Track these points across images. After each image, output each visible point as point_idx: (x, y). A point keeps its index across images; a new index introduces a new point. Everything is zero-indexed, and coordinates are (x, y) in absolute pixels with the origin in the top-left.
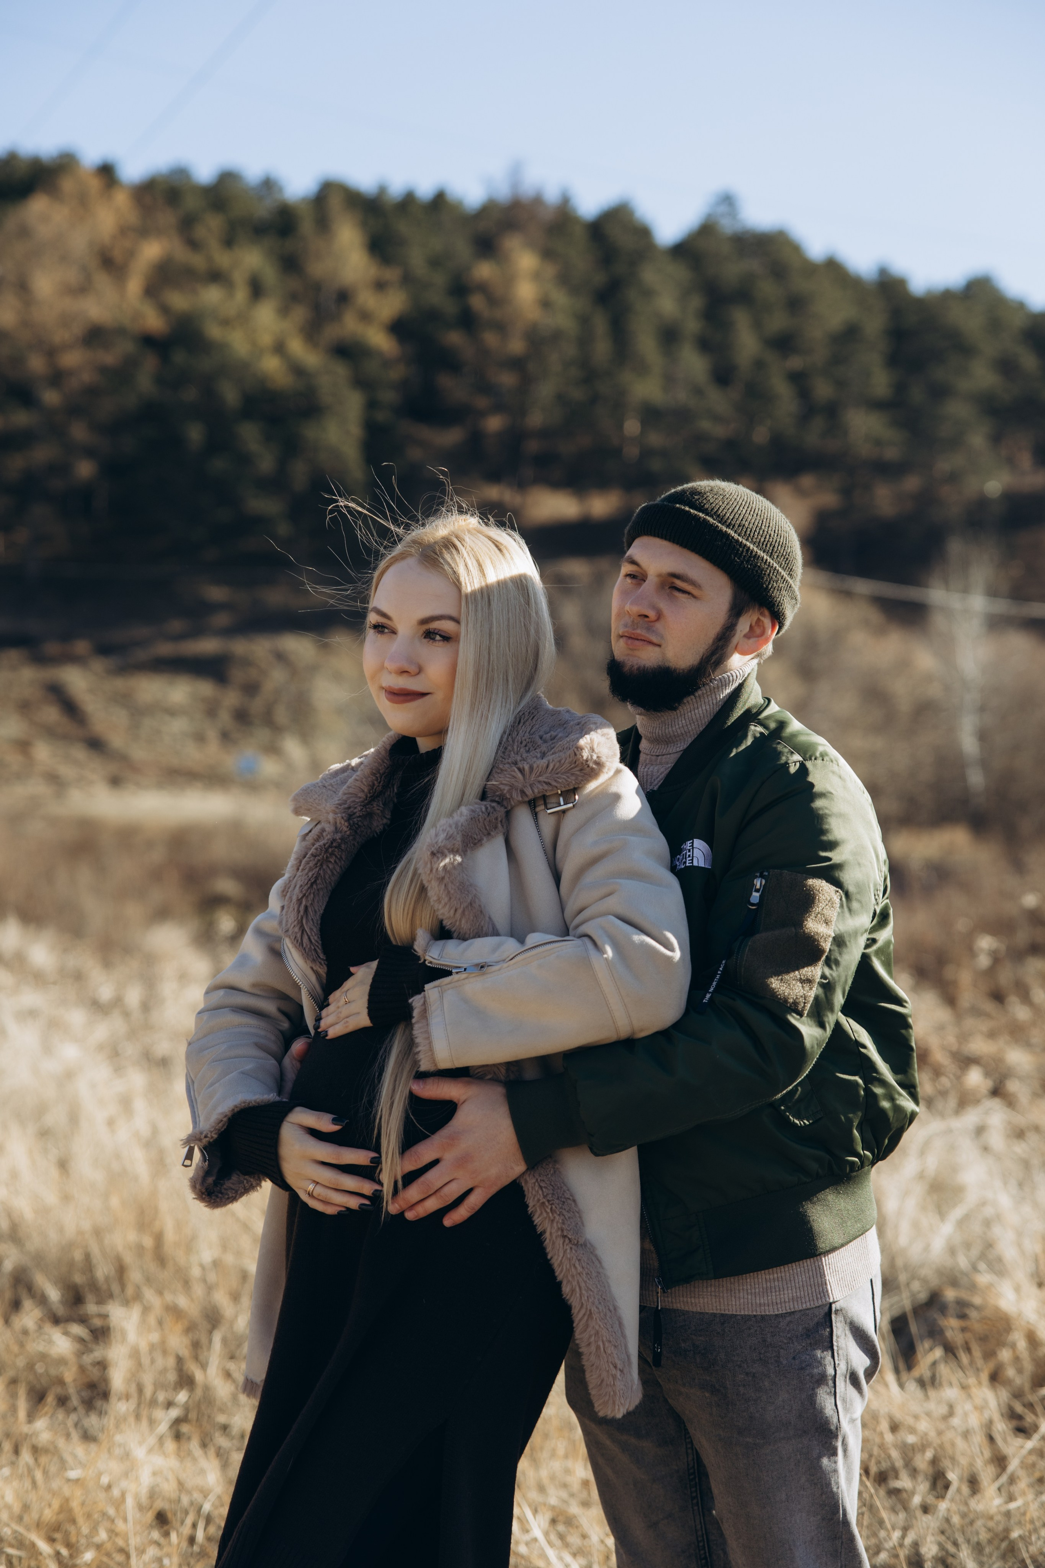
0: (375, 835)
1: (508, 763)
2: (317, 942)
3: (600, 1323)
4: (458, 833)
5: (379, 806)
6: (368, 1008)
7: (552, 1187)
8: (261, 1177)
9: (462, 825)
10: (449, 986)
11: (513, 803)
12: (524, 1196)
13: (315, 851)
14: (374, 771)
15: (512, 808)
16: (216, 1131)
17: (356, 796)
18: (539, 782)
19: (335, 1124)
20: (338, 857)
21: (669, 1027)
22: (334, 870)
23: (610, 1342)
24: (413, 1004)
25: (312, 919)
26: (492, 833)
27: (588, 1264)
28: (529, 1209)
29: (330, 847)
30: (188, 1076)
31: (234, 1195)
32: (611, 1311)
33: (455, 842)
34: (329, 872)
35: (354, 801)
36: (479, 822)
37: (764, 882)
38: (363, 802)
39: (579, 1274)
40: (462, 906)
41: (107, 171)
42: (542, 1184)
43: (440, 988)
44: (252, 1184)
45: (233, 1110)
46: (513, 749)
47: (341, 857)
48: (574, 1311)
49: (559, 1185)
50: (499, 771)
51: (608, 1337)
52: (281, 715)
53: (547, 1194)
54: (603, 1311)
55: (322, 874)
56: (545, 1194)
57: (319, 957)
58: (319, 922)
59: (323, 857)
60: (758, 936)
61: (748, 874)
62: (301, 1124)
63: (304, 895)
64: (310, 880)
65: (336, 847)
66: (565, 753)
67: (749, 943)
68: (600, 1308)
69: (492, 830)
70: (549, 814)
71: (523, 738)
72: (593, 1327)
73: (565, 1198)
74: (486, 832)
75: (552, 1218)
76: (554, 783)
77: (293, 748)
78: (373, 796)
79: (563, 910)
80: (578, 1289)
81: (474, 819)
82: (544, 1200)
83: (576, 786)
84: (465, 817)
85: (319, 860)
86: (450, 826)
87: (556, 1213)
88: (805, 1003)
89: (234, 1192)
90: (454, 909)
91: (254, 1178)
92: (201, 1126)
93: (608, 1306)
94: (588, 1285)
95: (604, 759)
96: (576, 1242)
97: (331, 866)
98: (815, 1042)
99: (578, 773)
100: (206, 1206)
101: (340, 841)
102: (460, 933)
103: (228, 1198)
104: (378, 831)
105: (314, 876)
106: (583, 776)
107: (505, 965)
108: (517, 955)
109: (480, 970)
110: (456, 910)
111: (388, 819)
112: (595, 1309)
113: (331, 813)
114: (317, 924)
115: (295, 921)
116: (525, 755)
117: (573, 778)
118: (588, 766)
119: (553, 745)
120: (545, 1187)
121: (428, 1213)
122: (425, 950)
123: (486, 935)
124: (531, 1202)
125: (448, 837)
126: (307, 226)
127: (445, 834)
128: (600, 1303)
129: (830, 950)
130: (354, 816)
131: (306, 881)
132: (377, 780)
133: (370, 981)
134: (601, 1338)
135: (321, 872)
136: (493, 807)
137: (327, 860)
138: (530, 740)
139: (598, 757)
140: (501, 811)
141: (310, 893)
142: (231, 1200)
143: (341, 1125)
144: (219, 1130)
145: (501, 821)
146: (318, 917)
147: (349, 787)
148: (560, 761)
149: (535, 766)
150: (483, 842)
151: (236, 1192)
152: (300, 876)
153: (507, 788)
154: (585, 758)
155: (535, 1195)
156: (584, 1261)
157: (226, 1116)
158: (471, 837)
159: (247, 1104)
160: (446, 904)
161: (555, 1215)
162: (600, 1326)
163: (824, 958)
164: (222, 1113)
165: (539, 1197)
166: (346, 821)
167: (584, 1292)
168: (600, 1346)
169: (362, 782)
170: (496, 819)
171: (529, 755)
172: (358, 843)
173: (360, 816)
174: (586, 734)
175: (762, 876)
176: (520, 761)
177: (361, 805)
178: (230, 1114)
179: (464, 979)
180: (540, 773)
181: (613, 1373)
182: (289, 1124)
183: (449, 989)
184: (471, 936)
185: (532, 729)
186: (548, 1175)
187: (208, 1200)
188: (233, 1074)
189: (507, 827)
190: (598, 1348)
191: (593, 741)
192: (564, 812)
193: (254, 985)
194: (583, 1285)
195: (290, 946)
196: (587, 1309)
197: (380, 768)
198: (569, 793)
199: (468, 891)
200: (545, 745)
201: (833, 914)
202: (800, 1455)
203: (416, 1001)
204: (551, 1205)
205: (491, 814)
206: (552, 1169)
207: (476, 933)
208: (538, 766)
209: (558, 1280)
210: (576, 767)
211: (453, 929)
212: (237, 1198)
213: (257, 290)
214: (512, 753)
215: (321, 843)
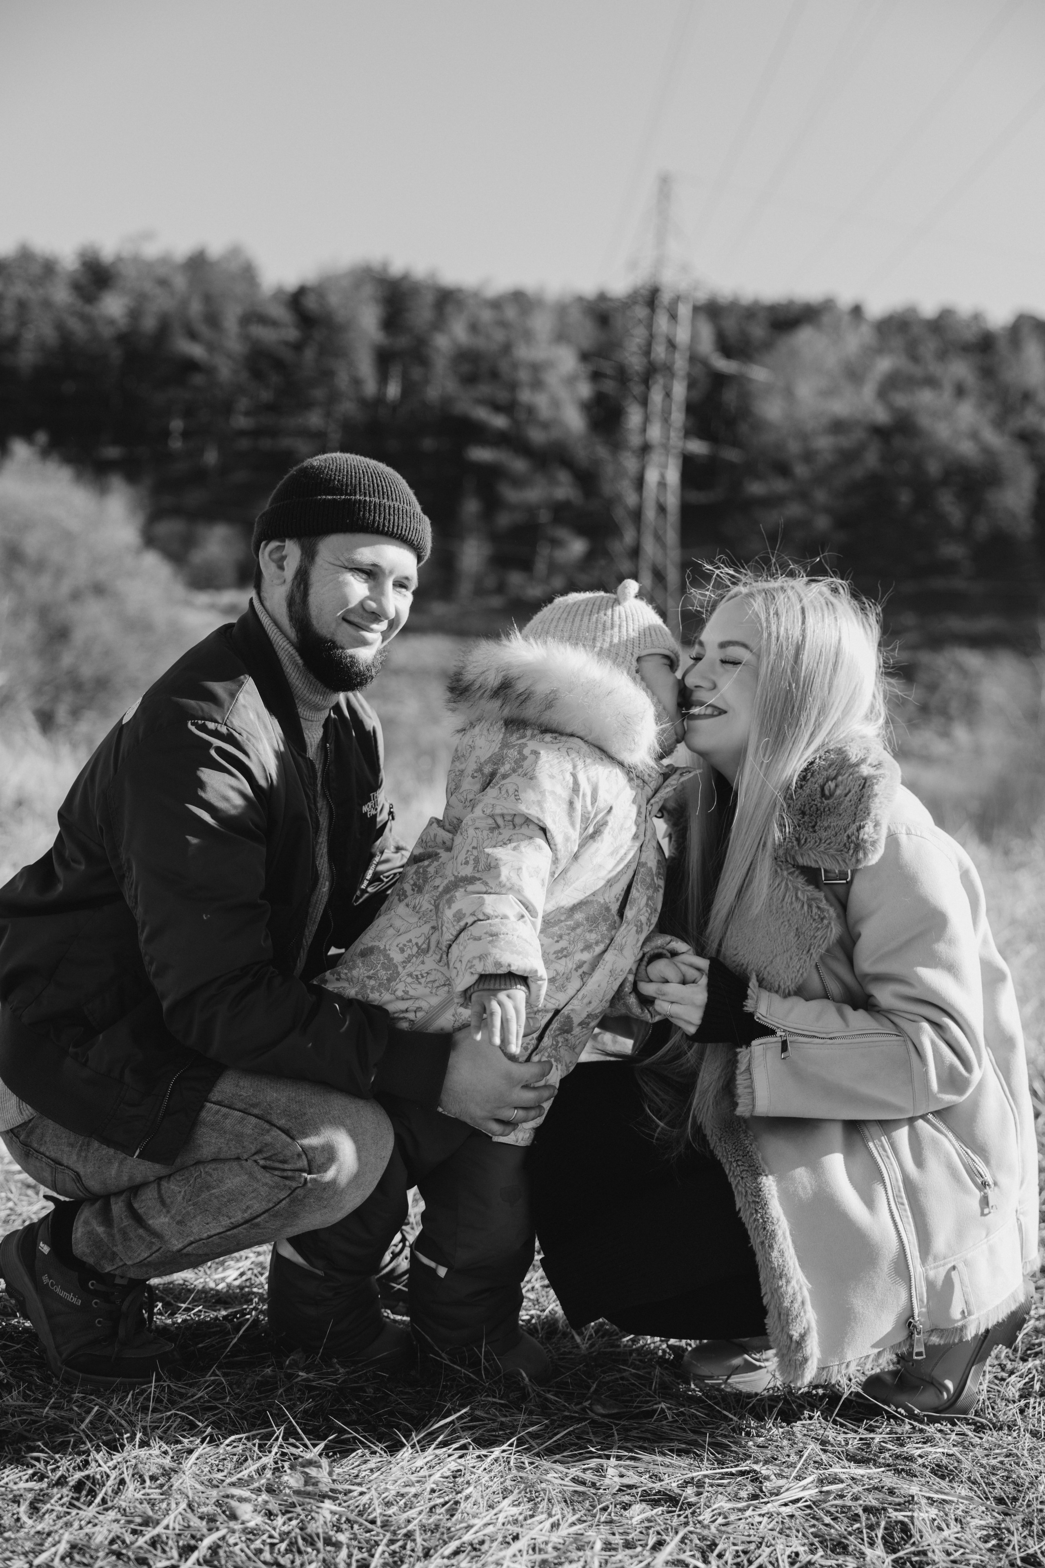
41: (857, 311)
52: (954, 706)
77: (961, 733)
126: (1002, 346)
213: (960, 391)
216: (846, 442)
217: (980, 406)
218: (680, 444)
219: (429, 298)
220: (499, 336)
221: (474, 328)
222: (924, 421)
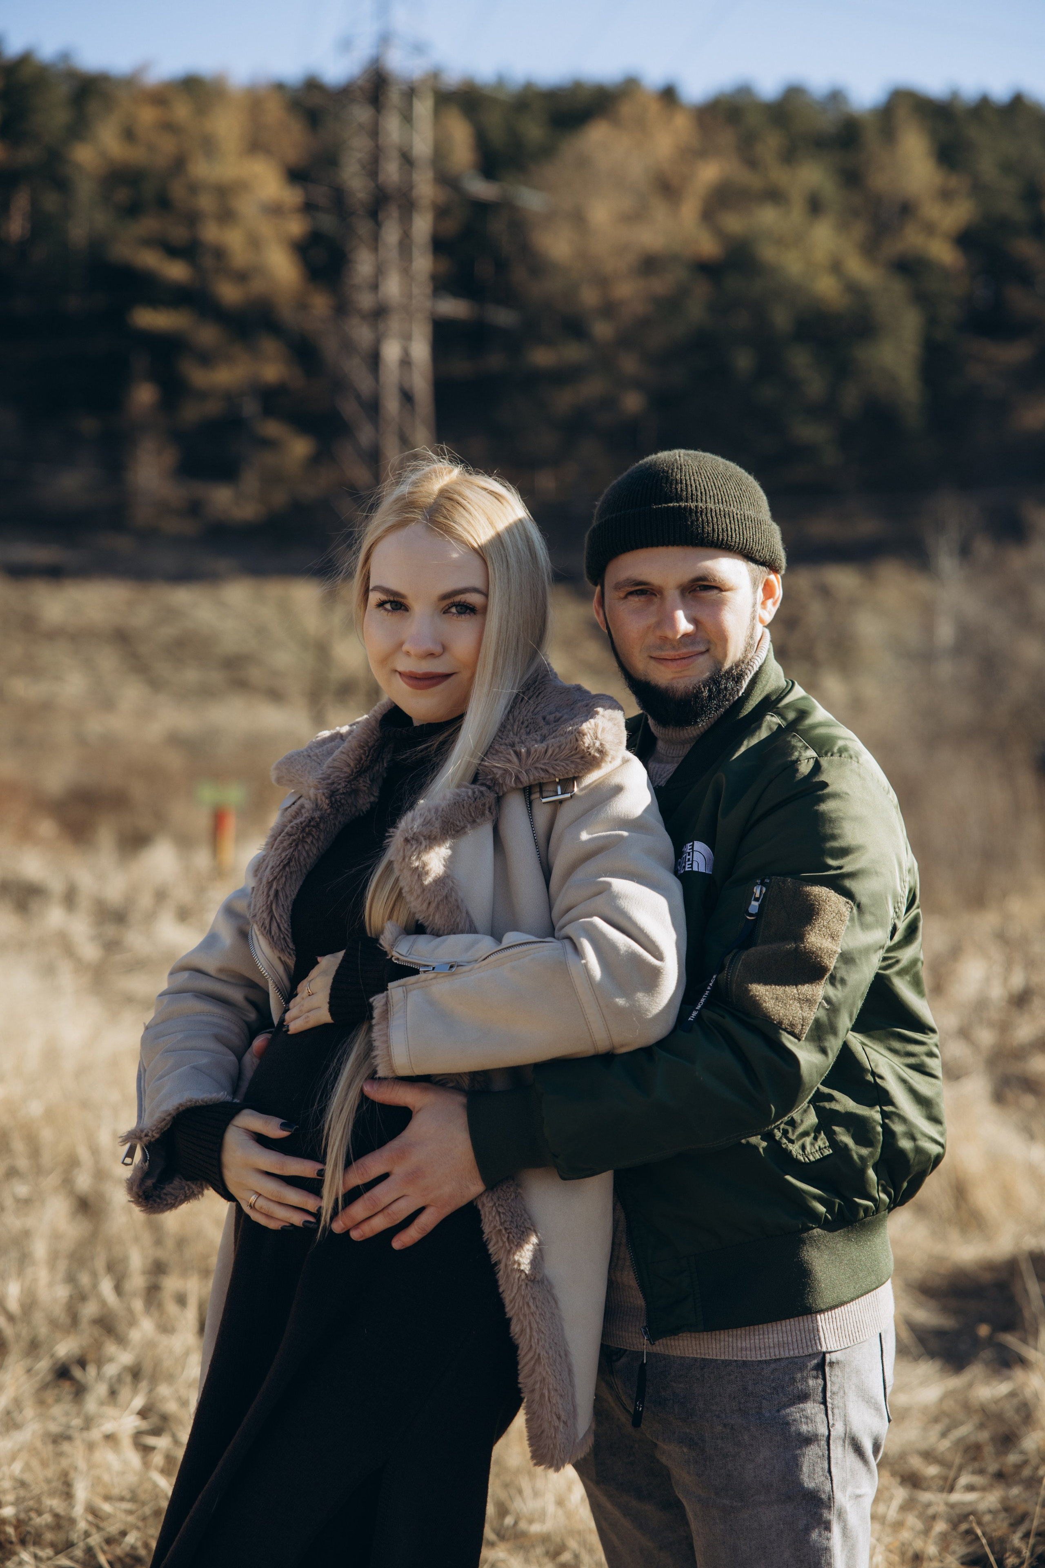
0: (362, 814)
1: (505, 744)
2: (287, 930)
3: (548, 1370)
4: (437, 819)
5: (366, 782)
6: (329, 1003)
7: (511, 1214)
8: (204, 1184)
9: (443, 811)
10: (415, 986)
11: (505, 790)
12: (480, 1221)
13: (290, 829)
14: (362, 744)
15: (504, 794)
16: (159, 1130)
17: (341, 770)
18: (536, 768)
19: (283, 1130)
20: (316, 837)
21: (653, 1045)
22: (311, 851)
23: (556, 1390)
24: (374, 1004)
25: (283, 905)
26: (478, 821)
27: (543, 1303)
28: (484, 1236)
29: (308, 826)
30: (141, 1065)
31: (173, 1202)
32: (561, 1357)
33: (432, 828)
34: (304, 854)
35: (338, 777)
36: (464, 808)
37: (764, 890)
38: (348, 777)
39: (532, 1314)
40: (436, 900)
41: (669, 94)
42: (501, 1210)
43: (404, 988)
44: (193, 1191)
45: (178, 1108)
46: (513, 729)
47: (319, 837)
48: (522, 1352)
49: (519, 1213)
50: (494, 752)
51: (555, 1385)
53: (505, 1221)
54: (553, 1356)
55: (296, 856)
56: (503, 1221)
57: (288, 946)
58: (290, 908)
59: (299, 836)
60: (752, 950)
61: (749, 880)
62: (247, 1128)
63: (276, 878)
64: (282, 861)
65: (314, 826)
66: (566, 738)
67: (743, 957)
68: (550, 1353)
69: (478, 817)
70: (544, 803)
71: (525, 718)
72: (540, 1373)
73: (525, 1227)
74: (472, 818)
75: (509, 1248)
76: (552, 771)
78: (361, 770)
79: (550, 908)
80: (528, 1330)
81: (457, 804)
82: (501, 1227)
83: (576, 775)
84: (448, 802)
85: (294, 840)
86: (429, 811)
87: (513, 1243)
88: (803, 1025)
89: (173, 1198)
90: (427, 901)
91: (196, 1184)
92: (145, 1122)
93: (559, 1351)
94: (540, 1326)
95: (607, 747)
96: (533, 1279)
97: (307, 848)
98: (815, 1070)
99: (578, 760)
100: (141, 1211)
101: (318, 820)
102: (433, 929)
103: (167, 1204)
104: (364, 810)
105: (288, 857)
106: (583, 765)
107: (477, 966)
108: (490, 955)
109: (449, 970)
110: (429, 903)
111: (376, 797)
112: (545, 1353)
113: (312, 788)
114: (288, 910)
115: (263, 905)
116: (524, 737)
117: (573, 766)
118: (590, 754)
119: (556, 728)
120: (503, 1213)
121: (375, 1233)
122: (392, 945)
123: (462, 932)
124: (487, 1228)
125: (424, 823)
126: (870, 136)
127: (422, 820)
128: (551, 1348)
129: (835, 968)
130: (336, 793)
131: (278, 863)
132: (365, 754)
133: (333, 973)
134: (547, 1386)
135: (296, 853)
136: (481, 792)
137: (303, 840)
138: (532, 721)
139: (601, 744)
140: (491, 797)
141: (282, 876)
142: (169, 1207)
143: (290, 1131)
144: (162, 1129)
145: (490, 808)
146: (289, 903)
147: (334, 760)
148: (560, 747)
149: (533, 750)
150: (466, 830)
151: (176, 1198)
152: (272, 856)
153: (500, 772)
154: (586, 745)
155: (492, 1221)
156: (539, 1300)
157: (170, 1115)
158: (453, 824)
159: (193, 1103)
160: (418, 896)
161: (512, 1245)
162: (547, 1372)
163: (827, 976)
164: (166, 1111)
165: (495, 1222)
166: (327, 798)
167: (534, 1334)
168: (544, 1394)
169: (348, 755)
170: (484, 805)
171: (528, 737)
172: (340, 822)
173: (343, 793)
174: (591, 718)
175: (763, 884)
176: (518, 743)
177: (345, 781)
178: (174, 1113)
179: (432, 979)
180: (538, 758)
181: (556, 1424)
182: (234, 1128)
183: (414, 989)
184: (446, 933)
185: (536, 708)
186: (508, 1199)
187: (144, 1204)
188: (185, 1067)
189: (497, 814)
190: (542, 1396)
191: (598, 726)
192: (561, 802)
193: (221, 970)
194: (534, 1326)
195: (258, 933)
196: (535, 1352)
197: (369, 740)
198: (567, 783)
199: (444, 884)
200: (547, 727)
201: (842, 929)
202: (783, 1524)
203: (378, 1001)
204: (508, 1233)
205: (478, 800)
206: (513, 1194)
207: (451, 930)
208: (536, 751)
209: (507, 1317)
210: (576, 754)
211: (426, 924)
212: (176, 1205)
213: (814, 206)
214: (511, 733)
215: (298, 821)
216: (660, 285)
217: (843, 226)
218: (428, 304)
219: (62, 91)
220: (167, 146)
221: (129, 135)
222: (768, 253)
